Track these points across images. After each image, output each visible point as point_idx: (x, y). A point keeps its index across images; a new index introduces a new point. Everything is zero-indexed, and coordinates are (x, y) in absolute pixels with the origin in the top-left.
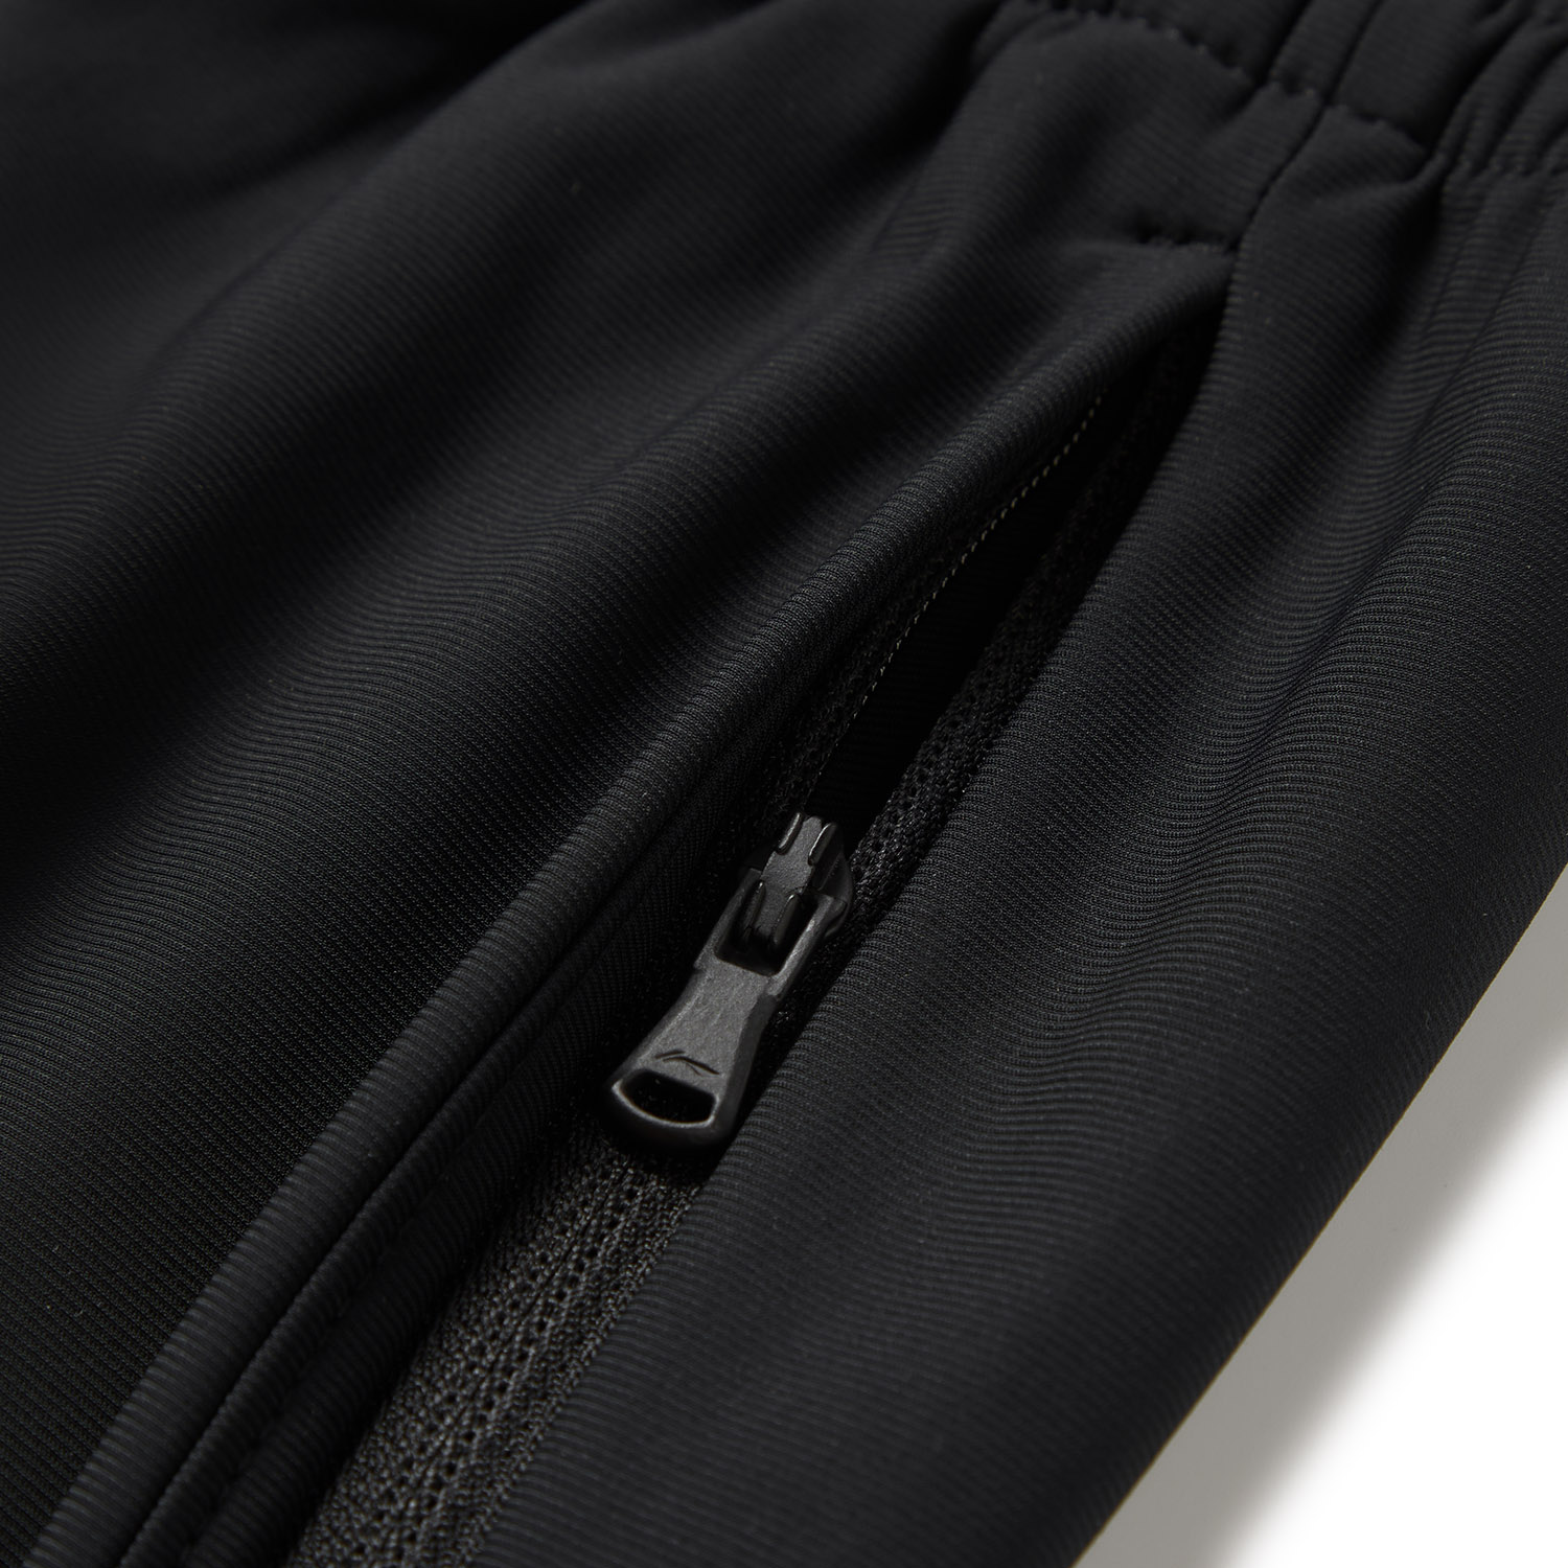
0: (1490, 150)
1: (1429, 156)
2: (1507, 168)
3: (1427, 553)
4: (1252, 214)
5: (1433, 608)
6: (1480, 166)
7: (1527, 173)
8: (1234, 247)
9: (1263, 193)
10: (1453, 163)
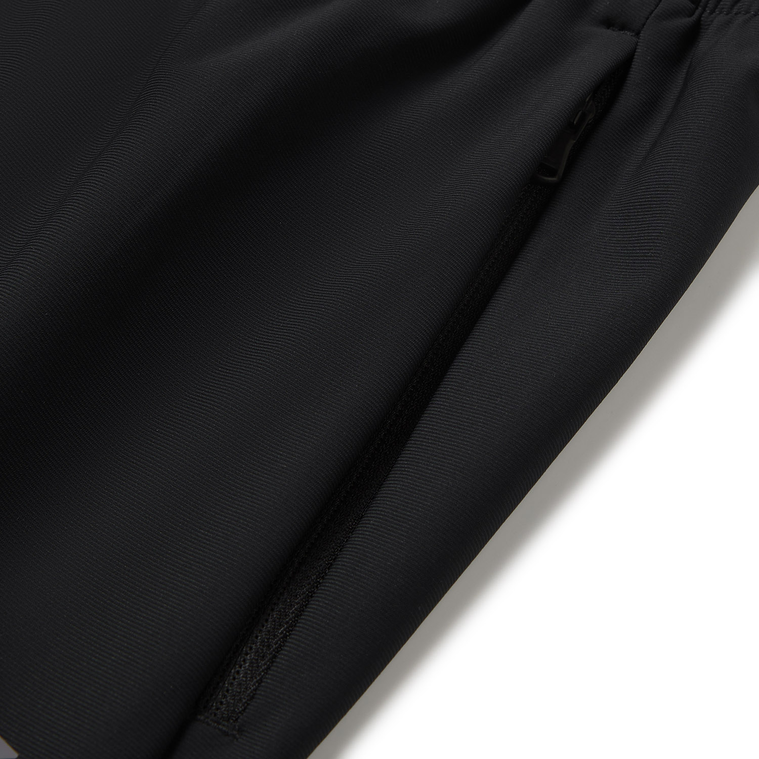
0: (716, 7)
1: (697, 8)
2: (721, 12)
3: (698, 120)
4: (644, 25)
5: (700, 136)
6: (712, 12)
7: (727, 14)
8: (638, 34)
9: (647, 19)
10: (704, 10)
